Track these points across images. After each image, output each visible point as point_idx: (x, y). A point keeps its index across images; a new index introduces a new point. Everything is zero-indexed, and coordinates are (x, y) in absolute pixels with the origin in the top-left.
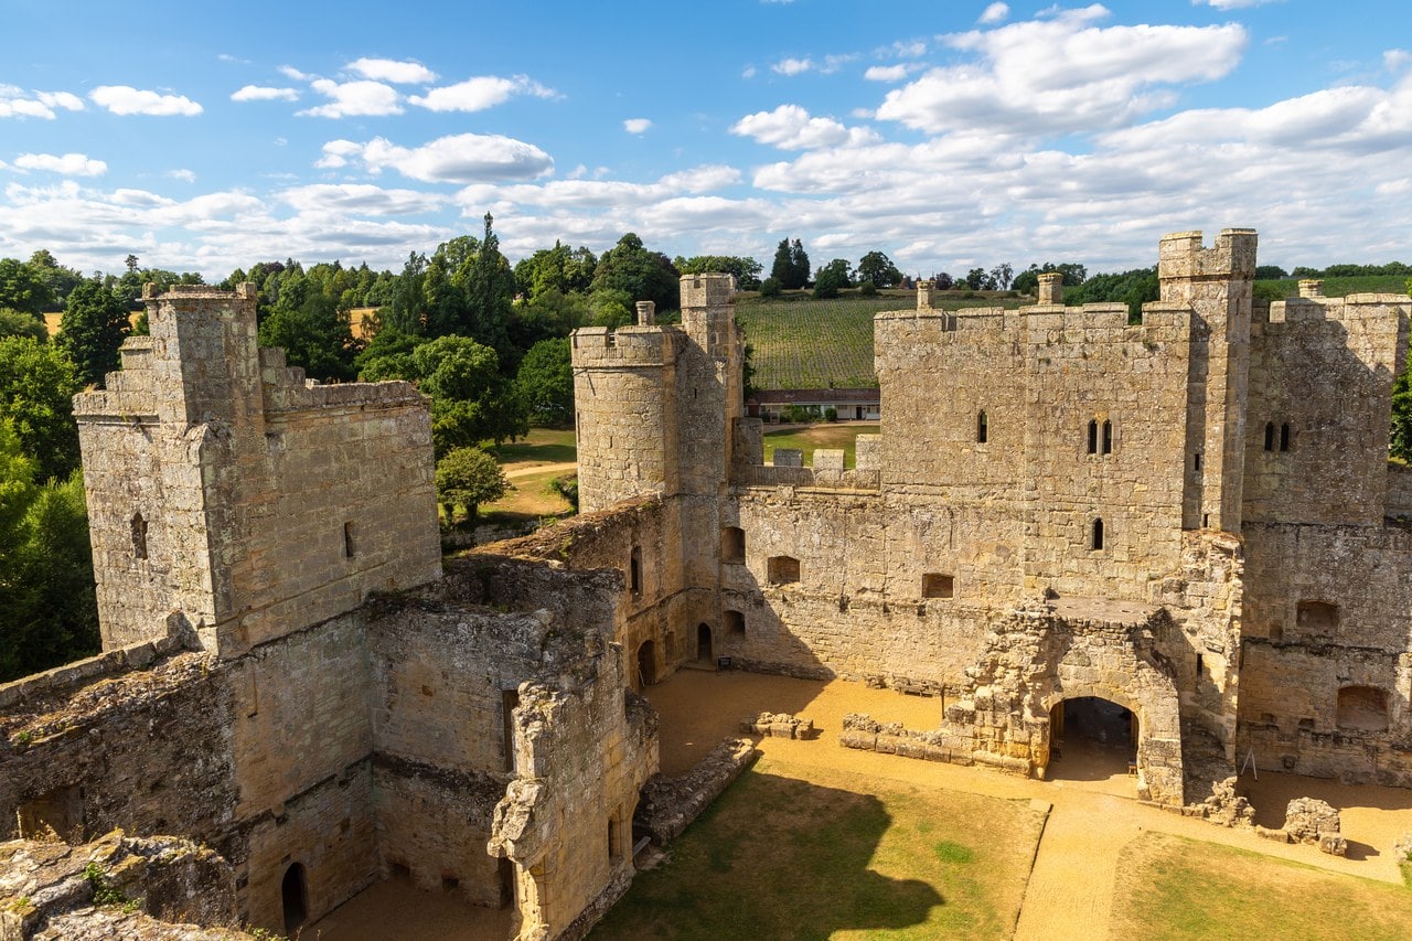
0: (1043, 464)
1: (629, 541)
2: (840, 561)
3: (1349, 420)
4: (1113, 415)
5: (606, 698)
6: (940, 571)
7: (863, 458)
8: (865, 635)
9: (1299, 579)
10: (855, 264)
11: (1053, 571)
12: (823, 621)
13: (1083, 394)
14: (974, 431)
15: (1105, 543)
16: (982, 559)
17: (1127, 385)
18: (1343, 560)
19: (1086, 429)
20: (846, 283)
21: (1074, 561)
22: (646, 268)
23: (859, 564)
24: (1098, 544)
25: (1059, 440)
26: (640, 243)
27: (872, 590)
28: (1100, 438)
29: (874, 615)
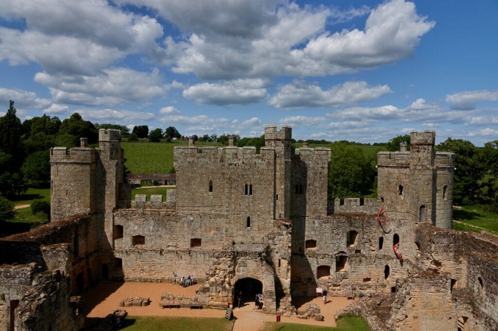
0: (230, 199)
1: (73, 232)
2: (160, 236)
3: (317, 184)
4: (252, 182)
5: (62, 298)
6: (197, 237)
7: (169, 198)
8: (170, 263)
9: (306, 234)
10: (164, 131)
11: (235, 235)
12: (153, 259)
13: (243, 176)
14: (208, 188)
15: (251, 225)
16: (211, 232)
17: (257, 173)
18: (317, 227)
19: (244, 187)
20: (161, 137)
21: (241, 231)
22: (83, 126)
23: (168, 236)
24: (248, 225)
25: (236, 191)
26: (81, 117)
27: (172, 246)
28: (248, 190)
29: (173, 255)
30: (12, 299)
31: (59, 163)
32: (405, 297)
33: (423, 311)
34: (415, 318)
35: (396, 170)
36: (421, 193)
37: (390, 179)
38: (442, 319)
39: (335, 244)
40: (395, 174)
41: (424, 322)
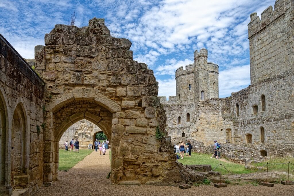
33: (207, 126)
34: (202, 130)
37: (184, 82)
38: (217, 130)
40: (186, 79)
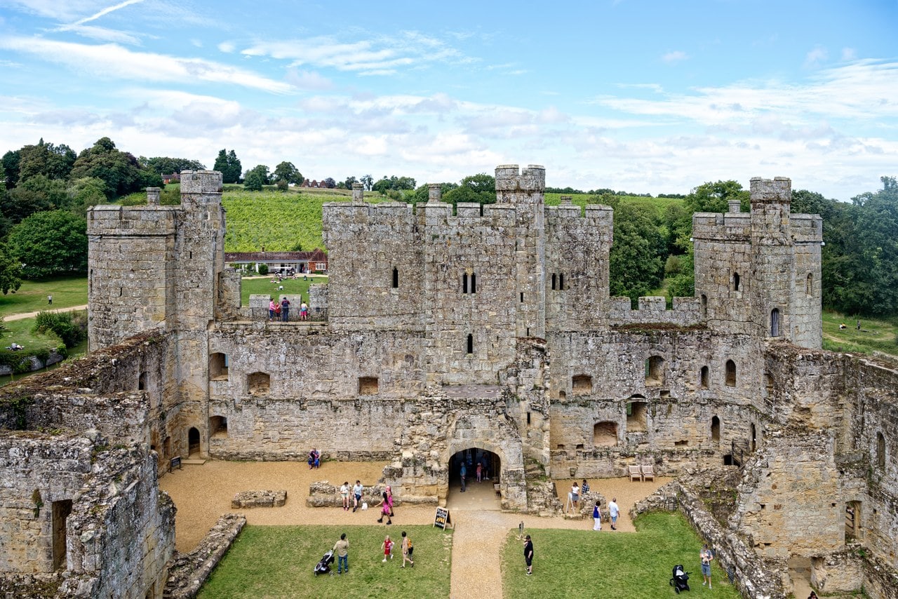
0: (434, 301)
1: (138, 368)
2: (299, 373)
3: (591, 273)
4: (476, 270)
5: (145, 496)
6: (369, 375)
7: (315, 300)
8: (318, 424)
9: (573, 363)
11: (444, 369)
12: (287, 417)
13: (460, 257)
14: (390, 281)
15: (475, 349)
16: (396, 364)
17: (484, 252)
18: (592, 351)
19: (461, 279)
20: (266, 181)
21: (457, 362)
22: (117, 163)
23: (314, 373)
24: (470, 350)
25: (446, 286)
26: (114, 145)
27: (324, 392)
28: (470, 284)
29: (322, 409)
30: (54, 499)
31: (105, 235)
32: (760, 473)
33: (791, 495)
34: (777, 507)
35: (728, 246)
36: (772, 287)
37: (718, 262)
38: (820, 506)
39: (624, 380)
40: (725, 254)
41: (791, 514)
